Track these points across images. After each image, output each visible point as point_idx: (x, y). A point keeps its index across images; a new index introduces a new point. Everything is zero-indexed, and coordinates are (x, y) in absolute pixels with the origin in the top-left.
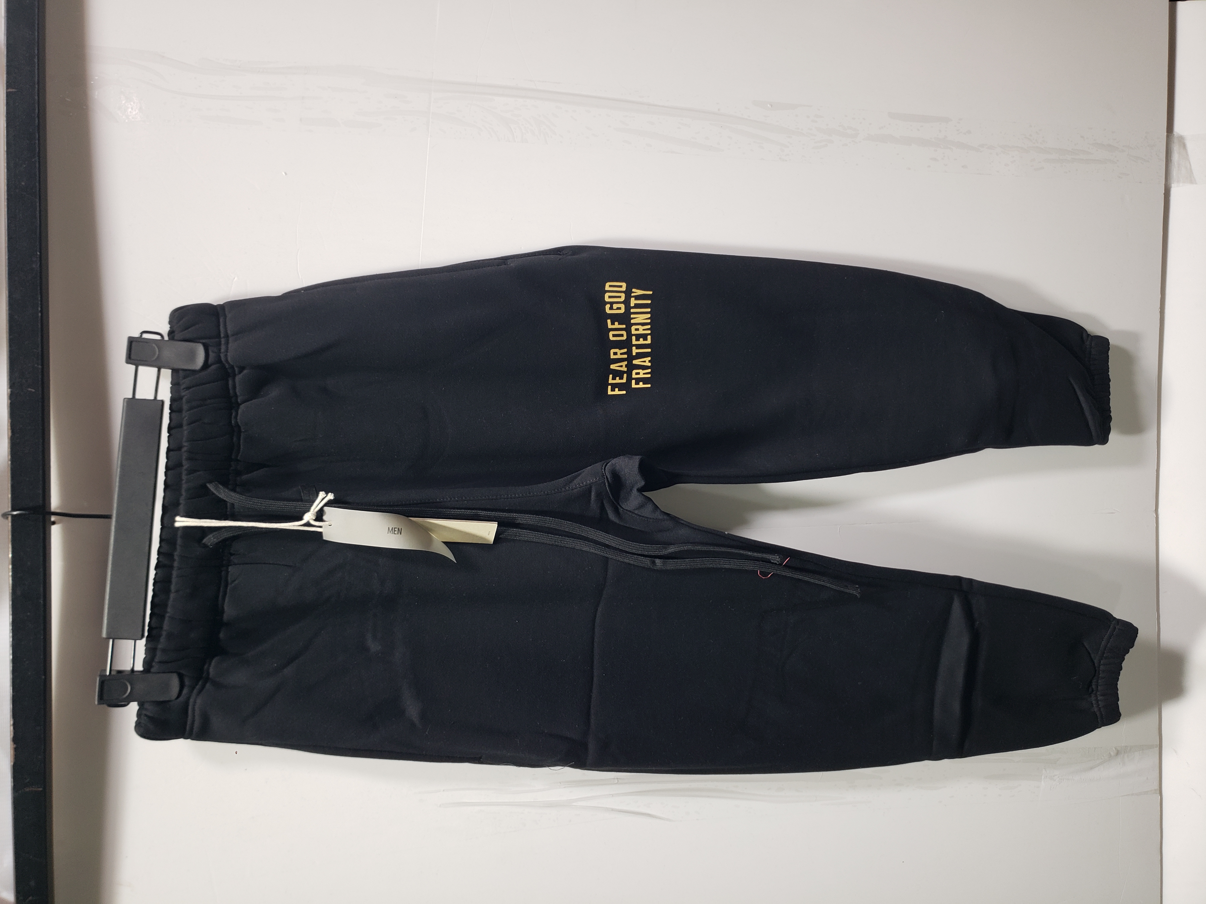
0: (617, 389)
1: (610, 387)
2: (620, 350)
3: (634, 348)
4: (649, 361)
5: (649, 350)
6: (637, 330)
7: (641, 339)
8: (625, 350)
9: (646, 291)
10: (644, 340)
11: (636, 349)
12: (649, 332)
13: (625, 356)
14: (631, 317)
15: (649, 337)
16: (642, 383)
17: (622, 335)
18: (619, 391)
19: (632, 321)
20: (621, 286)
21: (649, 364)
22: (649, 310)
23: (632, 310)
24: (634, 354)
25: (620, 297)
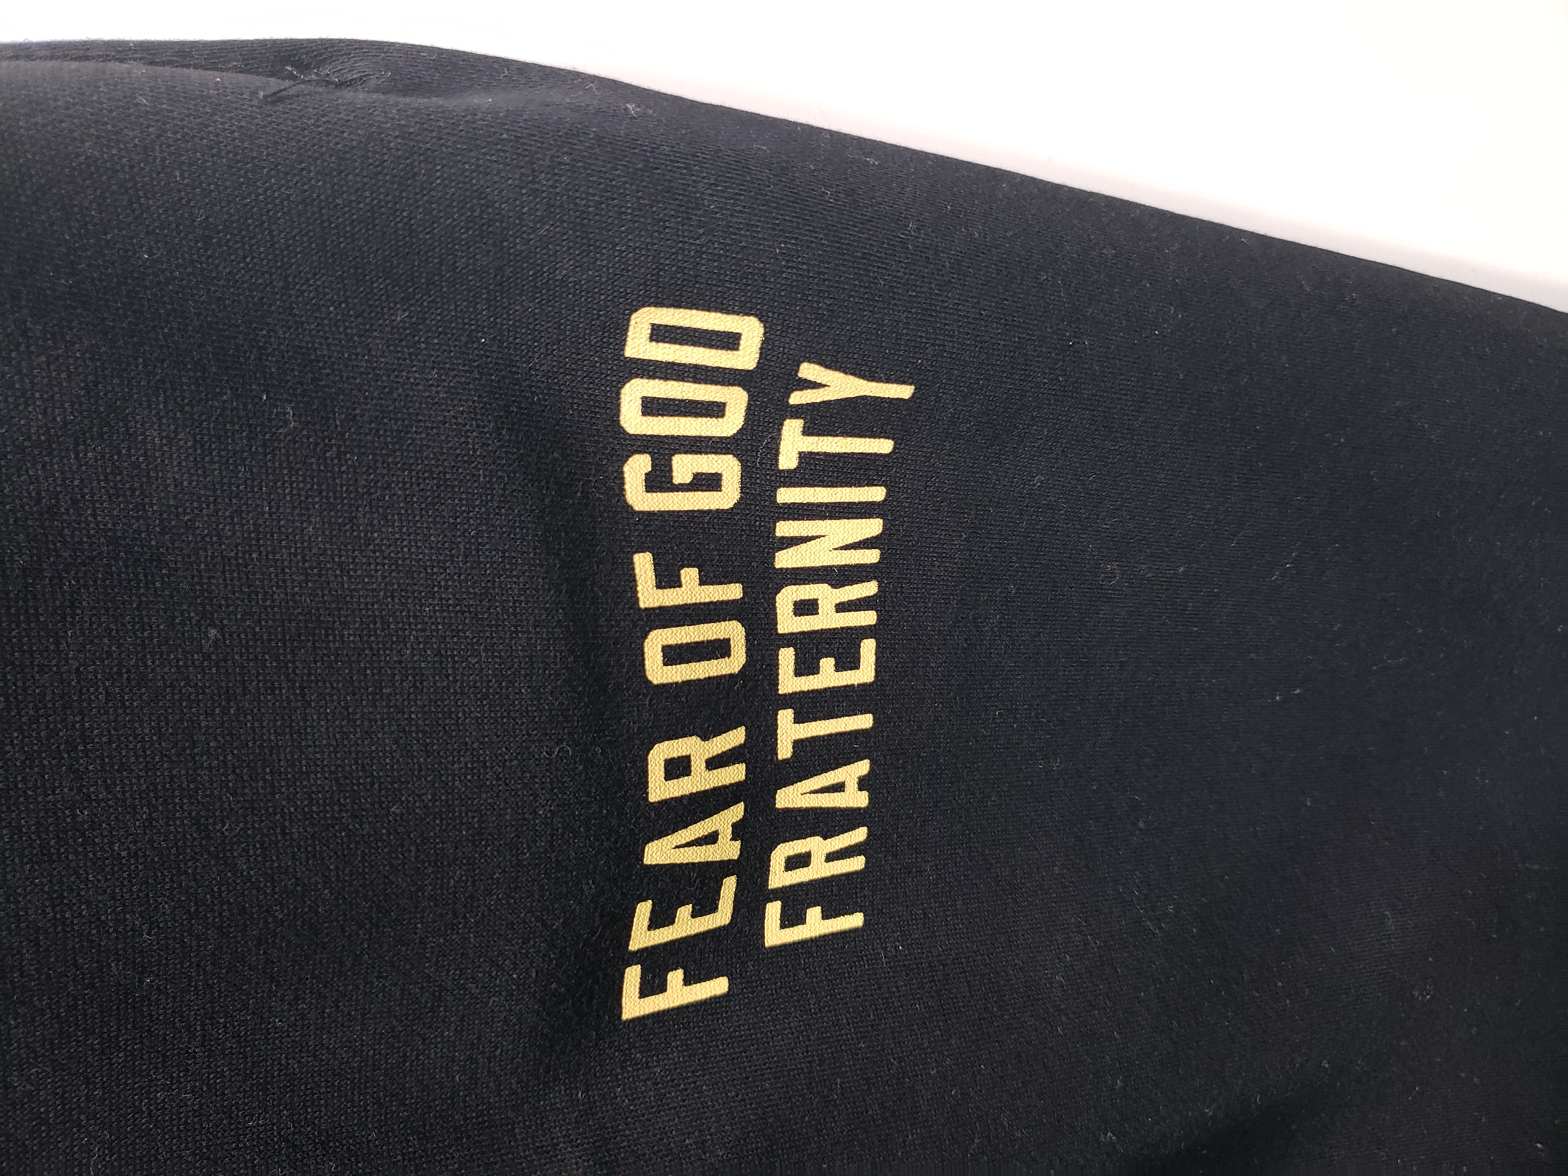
0: (675, 977)
1: (633, 975)
2: (705, 738)
3: (785, 717)
4: (863, 784)
5: (864, 721)
6: (806, 608)
7: (827, 664)
8: (736, 737)
9: (879, 380)
10: (839, 667)
11: (799, 719)
12: (868, 618)
13: (736, 773)
14: (779, 533)
15: (868, 648)
16: (818, 909)
17: (721, 648)
18: (687, 981)
19: (785, 559)
20: (730, 341)
21: (862, 800)
22: (877, 494)
23: (786, 495)
24: (785, 751)
25: (716, 410)
